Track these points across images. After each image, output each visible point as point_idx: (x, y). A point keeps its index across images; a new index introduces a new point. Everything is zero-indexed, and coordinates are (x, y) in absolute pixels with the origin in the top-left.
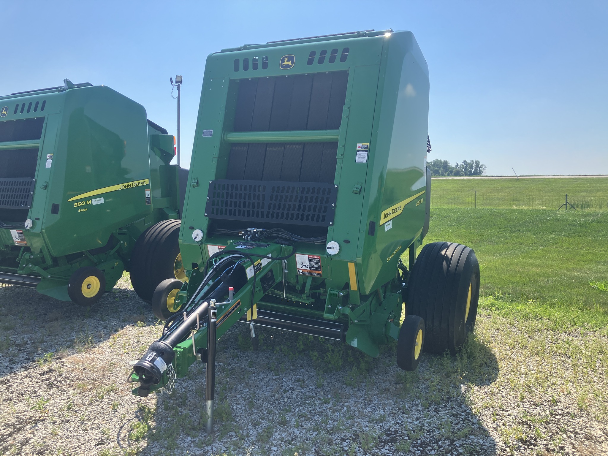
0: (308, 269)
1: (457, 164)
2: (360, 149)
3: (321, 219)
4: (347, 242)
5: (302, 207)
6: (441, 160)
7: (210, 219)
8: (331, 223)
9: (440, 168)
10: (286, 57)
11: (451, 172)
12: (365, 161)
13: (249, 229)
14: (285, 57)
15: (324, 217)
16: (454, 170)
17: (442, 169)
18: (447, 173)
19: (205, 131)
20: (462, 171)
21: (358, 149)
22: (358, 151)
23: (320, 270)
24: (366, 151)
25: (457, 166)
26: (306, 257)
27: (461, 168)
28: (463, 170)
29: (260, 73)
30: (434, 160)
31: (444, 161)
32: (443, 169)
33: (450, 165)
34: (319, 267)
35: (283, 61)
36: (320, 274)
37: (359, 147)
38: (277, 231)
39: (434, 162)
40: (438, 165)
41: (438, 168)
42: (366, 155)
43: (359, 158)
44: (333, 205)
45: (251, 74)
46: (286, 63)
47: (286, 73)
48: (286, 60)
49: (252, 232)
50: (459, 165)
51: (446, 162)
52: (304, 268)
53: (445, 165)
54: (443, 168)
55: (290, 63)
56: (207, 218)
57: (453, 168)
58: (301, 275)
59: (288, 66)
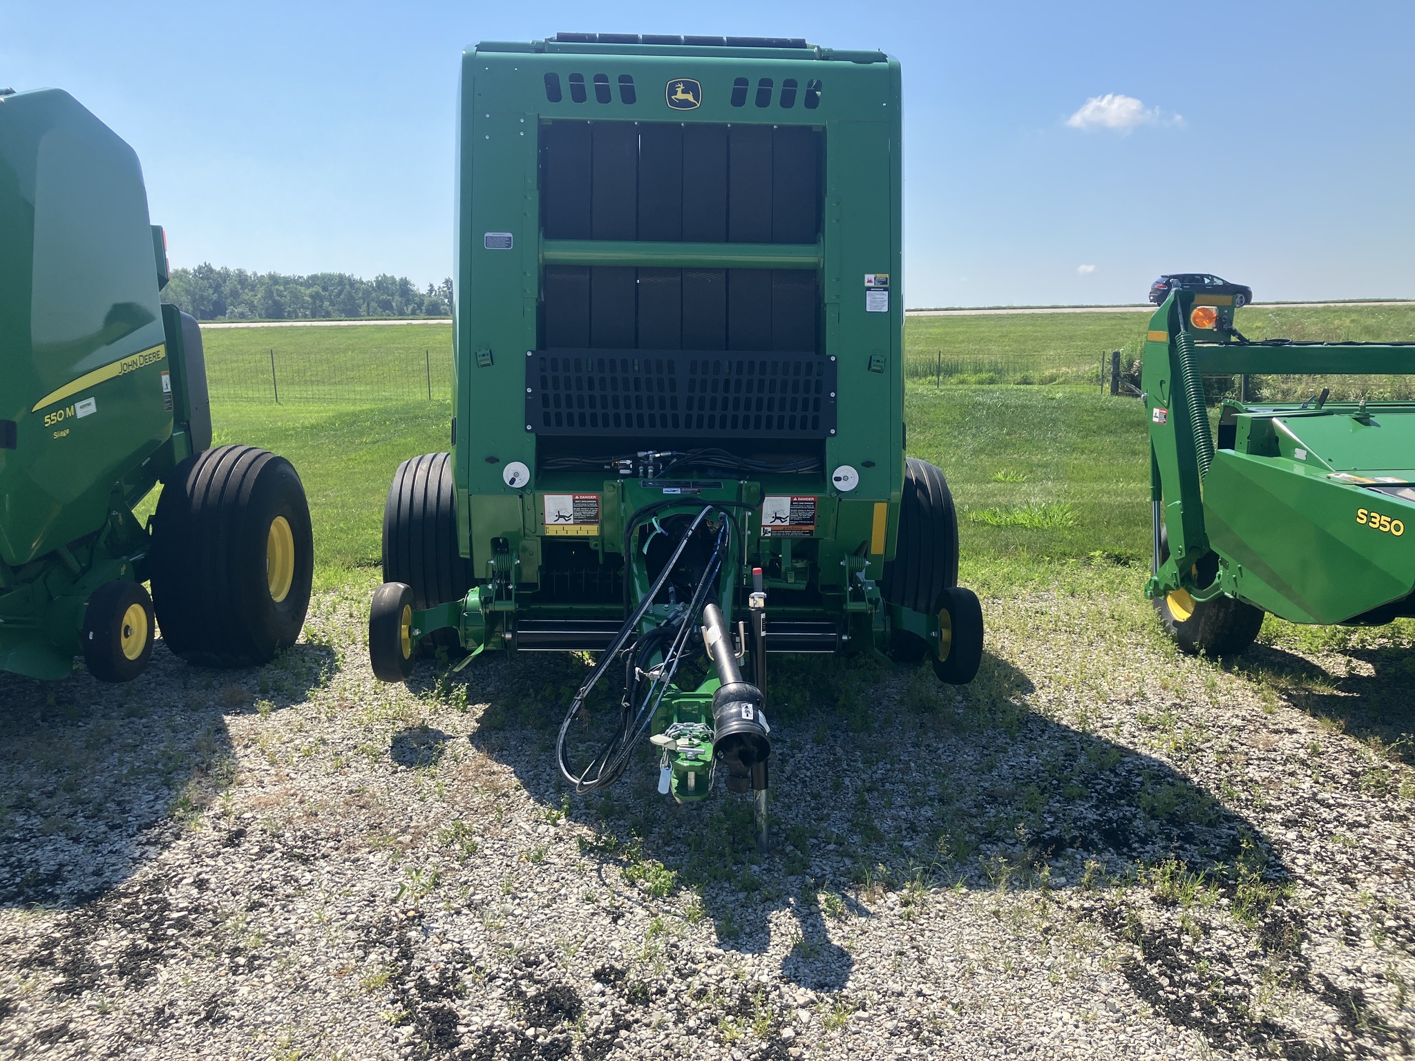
0: (787, 523)
1: (431, 286)
2: (872, 285)
3: (809, 425)
4: (869, 464)
5: (765, 402)
6: (393, 278)
7: (538, 438)
8: (833, 431)
9: (392, 295)
10: (679, 82)
11: (420, 305)
12: (885, 309)
13: (641, 454)
14: (677, 83)
15: (816, 419)
16: (426, 302)
17: (397, 298)
18: (410, 307)
19: (488, 234)
20: (443, 301)
21: (867, 284)
22: (869, 289)
23: (812, 524)
24: (885, 289)
25: (431, 291)
26: (786, 501)
27: (439, 295)
28: (446, 301)
29: (616, 111)
30: (377, 278)
31: (402, 279)
32: (400, 299)
33: (415, 288)
34: (812, 518)
35: (673, 91)
36: (811, 532)
37: (870, 281)
38: (705, 453)
39: (377, 282)
40: (387, 288)
41: (388, 295)
42: (886, 298)
43: (871, 302)
44: (833, 395)
45: (591, 112)
46: (680, 96)
47: (682, 118)
48: (679, 90)
49: (651, 459)
50: (436, 288)
51: (405, 283)
52: (778, 522)
53: (404, 288)
54: (401, 296)
55: (690, 97)
56: (533, 436)
57: (423, 295)
58: (768, 538)
59: (685, 103)
